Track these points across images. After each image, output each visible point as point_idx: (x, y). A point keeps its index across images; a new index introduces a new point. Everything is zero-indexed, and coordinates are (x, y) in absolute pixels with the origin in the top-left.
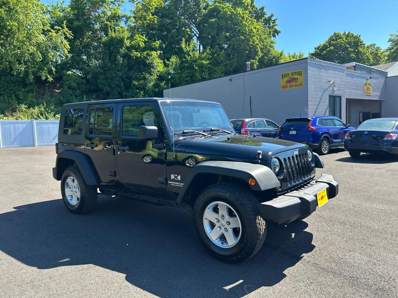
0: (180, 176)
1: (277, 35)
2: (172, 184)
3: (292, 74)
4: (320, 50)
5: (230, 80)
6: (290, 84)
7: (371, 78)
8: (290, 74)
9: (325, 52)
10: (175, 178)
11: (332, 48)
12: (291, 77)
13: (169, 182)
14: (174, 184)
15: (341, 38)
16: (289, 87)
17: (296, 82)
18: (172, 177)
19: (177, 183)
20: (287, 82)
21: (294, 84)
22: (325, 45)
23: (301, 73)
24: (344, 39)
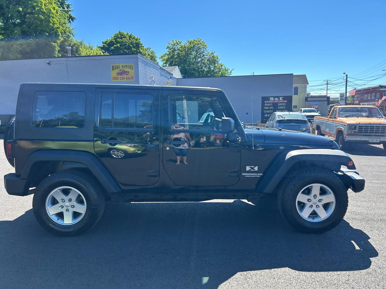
0: (257, 167)
1: (72, 21)
2: (247, 175)
3: (122, 66)
4: (107, 45)
5: (49, 63)
6: (121, 76)
7: (170, 78)
8: (121, 67)
9: (112, 48)
10: (251, 169)
11: (119, 45)
12: (121, 70)
13: (243, 174)
14: (249, 175)
15: (125, 37)
16: (121, 79)
17: (127, 75)
18: (248, 168)
19: (253, 174)
20: (118, 74)
21: (125, 76)
22: (112, 41)
23: (132, 67)
24: (128, 39)
